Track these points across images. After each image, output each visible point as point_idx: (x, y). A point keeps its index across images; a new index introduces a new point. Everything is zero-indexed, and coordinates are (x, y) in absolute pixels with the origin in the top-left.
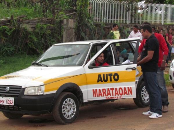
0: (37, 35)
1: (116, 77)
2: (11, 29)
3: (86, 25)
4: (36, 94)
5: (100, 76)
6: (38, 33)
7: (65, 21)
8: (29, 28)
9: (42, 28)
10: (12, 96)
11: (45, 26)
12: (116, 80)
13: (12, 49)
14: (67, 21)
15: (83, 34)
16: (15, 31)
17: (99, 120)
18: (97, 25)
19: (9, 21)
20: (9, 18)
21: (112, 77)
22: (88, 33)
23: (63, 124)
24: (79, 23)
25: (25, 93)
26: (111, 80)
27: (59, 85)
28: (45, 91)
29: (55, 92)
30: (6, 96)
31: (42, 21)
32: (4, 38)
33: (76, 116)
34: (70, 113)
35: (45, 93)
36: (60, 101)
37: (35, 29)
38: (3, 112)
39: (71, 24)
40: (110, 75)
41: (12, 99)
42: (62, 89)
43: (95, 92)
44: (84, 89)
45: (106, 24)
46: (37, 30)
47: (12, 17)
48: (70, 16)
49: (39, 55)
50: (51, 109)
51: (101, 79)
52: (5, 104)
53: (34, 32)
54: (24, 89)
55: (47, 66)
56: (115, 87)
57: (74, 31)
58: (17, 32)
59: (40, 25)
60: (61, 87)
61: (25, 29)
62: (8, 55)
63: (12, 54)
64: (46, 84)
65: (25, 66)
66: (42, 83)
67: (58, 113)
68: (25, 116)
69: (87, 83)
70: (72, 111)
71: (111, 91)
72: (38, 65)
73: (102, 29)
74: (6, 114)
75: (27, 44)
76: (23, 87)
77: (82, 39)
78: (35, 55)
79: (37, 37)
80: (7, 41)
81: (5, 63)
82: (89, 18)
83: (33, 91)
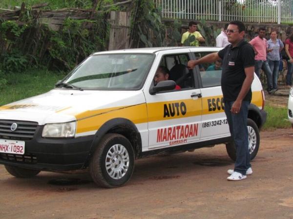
0: (65, 37)
2: (21, 27)
3: (149, 22)
4: (63, 135)
6: (67, 34)
7: (113, 15)
8: (51, 24)
9: (74, 26)
10: (21, 139)
11: (79, 22)
13: (23, 60)
14: (117, 14)
15: (143, 38)
16: (27, 30)
17: (168, 181)
18: (168, 23)
19: (18, 13)
20: (18, 7)
22: (151, 36)
23: (106, 188)
24: (137, 19)
25: (44, 135)
27: (101, 122)
28: (78, 131)
29: (93, 132)
30: (10, 138)
31: (74, 13)
32: (9, 42)
33: (128, 175)
34: (119, 170)
35: (77, 135)
36: (102, 149)
37: (61, 26)
38: (6, 165)
39: (124, 19)
41: (22, 144)
42: (107, 129)
45: (183, 21)
46: (65, 29)
47: (23, 5)
48: (122, 6)
49: (67, 71)
50: (86, 161)
52: (9, 151)
53: (60, 32)
54: (43, 126)
55: (81, 89)
57: (128, 31)
58: (31, 31)
59: (70, 20)
60: (105, 124)
61: (44, 27)
62: (15, 71)
63: (22, 69)
64: (79, 119)
65: (45, 90)
66: (73, 118)
67: (98, 169)
68: (42, 173)
69: (148, 120)
70: (122, 166)
72: (67, 87)
73: (176, 30)
74: (11, 169)
75: (47, 52)
76: (40, 124)
77: (142, 45)
78: (62, 72)
79: (65, 40)
80: (14, 46)
81: (9, 84)
82: (153, 11)
83: (57, 131)
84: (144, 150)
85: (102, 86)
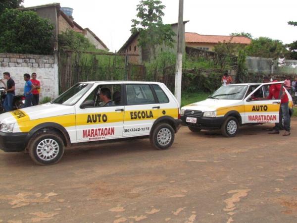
0: (210, 79)
1: (265, 108)
2: (194, 75)
3: (243, 74)
4: (211, 116)
5: (254, 107)
6: (211, 78)
7: (229, 71)
8: (205, 75)
9: (214, 75)
10: (195, 117)
11: (216, 74)
12: (265, 110)
13: (194, 88)
14: (231, 71)
15: (240, 80)
16: (196, 77)
17: (252, 136)
18: (251, 74)
19: (193, 70)
20: (193, 68)
21: (263, 108)
22: (244, 79)
23: (227, 137)
24: (238, 72)
25: (204, 116)
26: (262, 110)
27: (226, 111)
28: (217, 115)
29: (223, 116)
30: (191, 117)
31: (214, 70)
32: (189, 81)
35: (217, 116)
36: (226, 122)
37: (209, 75)
38: (189, 127)
39: (233, 73)
40: (261, 106)
41: (195, 119)
42: (229, 114)
43: (250, 118)
44: (242, 115)
45: (257, 73)
46: (210, 77)
47: (195, 68)
48: (232, 68)
49: (212, 93)
50: (220, 127)
51: (255, 109)
52: (191, 122)
53: (208, 77)
54: (203, 113)
55: (218, 99)
56: (264, 115)
57: (234, 77)
58: (198, 77)
59: (213, 73)
60: (228, 112)
61: (203, 76)
62: (191, 92)
63: (194, 91)
64: (218, 110)
65: (203, 99)
66: (215, 110)
67: (225, 130)
68: (202, 130)
69: (245, 111)
71: (261, 117)
72: (212, 98)
73: (254, 76)
74: (191, 128)
75: (203, 85)
76: (203, 111)
77: (240, 83)
78: (209, 93)
79: (210, 81)
80: (191, 83)
81: (189, 97)
82: (245, 69)
83: (209, 114)
84: (243, 123)
85: (232, 98)
